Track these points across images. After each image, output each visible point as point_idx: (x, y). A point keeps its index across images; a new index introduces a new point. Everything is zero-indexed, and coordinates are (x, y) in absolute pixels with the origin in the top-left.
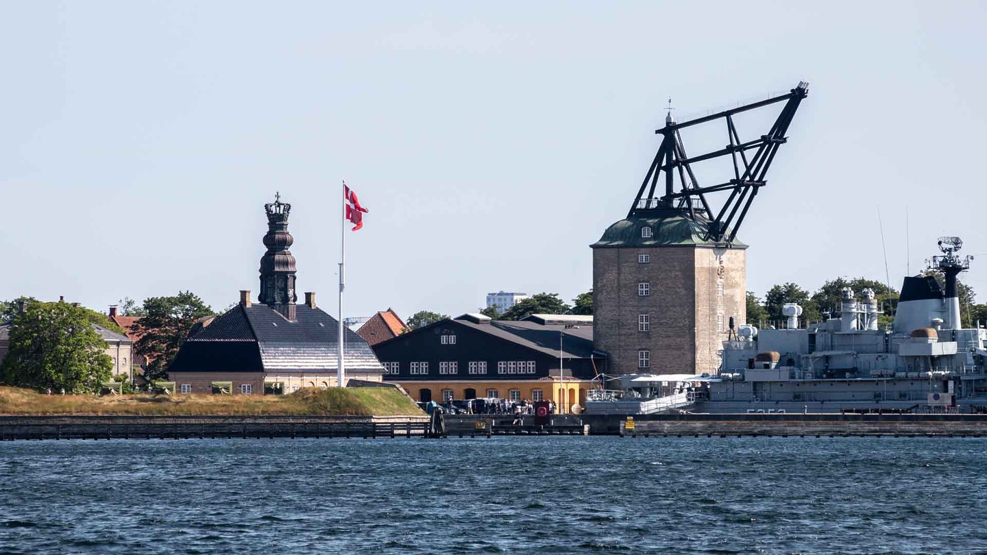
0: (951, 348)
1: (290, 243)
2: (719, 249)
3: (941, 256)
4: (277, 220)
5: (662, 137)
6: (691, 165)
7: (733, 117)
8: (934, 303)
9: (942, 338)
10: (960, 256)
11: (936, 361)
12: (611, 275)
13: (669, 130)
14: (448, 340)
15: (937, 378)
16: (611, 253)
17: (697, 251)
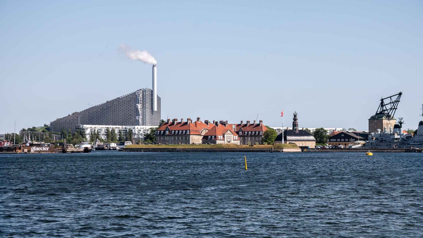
0: (399, 137)
1: (297, 120)
2: (389, 120)
3: (399, 121)
4: (295, 116)
5: (381, 101)
6: (386, 106)
7: (392, 97)
8: (398, 129)
9: (398, 135)
10: (402, 121)
11: (397, 139)
12: (371, 124)
13: (382, 100)
14: (343, 135)
15: (396, 142)
16: (371, 121)
17: (383, 120)
